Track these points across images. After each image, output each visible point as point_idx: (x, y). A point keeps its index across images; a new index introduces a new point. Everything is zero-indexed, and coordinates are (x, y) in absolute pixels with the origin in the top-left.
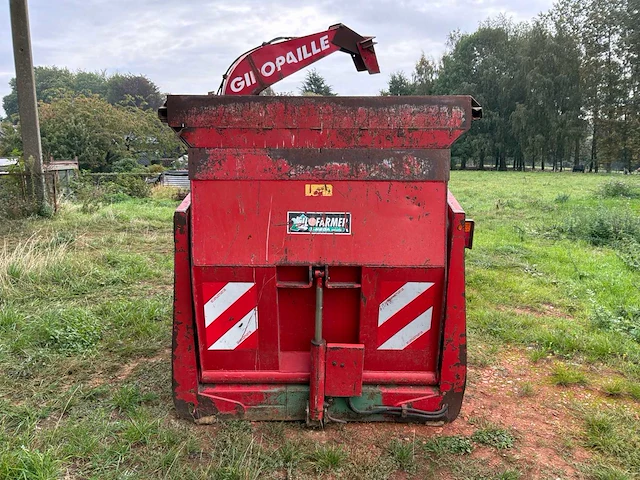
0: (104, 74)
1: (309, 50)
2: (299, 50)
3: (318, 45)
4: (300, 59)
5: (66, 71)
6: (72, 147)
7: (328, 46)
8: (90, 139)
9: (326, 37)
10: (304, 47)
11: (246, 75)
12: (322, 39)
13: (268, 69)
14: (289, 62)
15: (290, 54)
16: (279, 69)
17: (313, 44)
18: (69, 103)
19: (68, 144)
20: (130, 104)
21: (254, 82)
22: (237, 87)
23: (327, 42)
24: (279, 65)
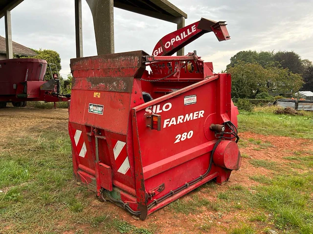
0: (273, 52)
1: (186, 33)
2: (182, 34)
3: (191, 31)
4: (182, 38)
5: (255, 52)
6: (239, 86)
7: (195, 30)
8: (248, 83)
9: (195, 26)
10: (184, 33)
11: (159, 49)
12: (192, 27)
13: (168, 45)
14: (177, 40)
15: (178, 37)
16: (172, 44)
17: (188, 30)
18: (242, 67)
19: (237, 85)
20: (272, 66)
21: (162, 51)
22: (156, 54)
23: (195, 28)
24: (172, 42)
